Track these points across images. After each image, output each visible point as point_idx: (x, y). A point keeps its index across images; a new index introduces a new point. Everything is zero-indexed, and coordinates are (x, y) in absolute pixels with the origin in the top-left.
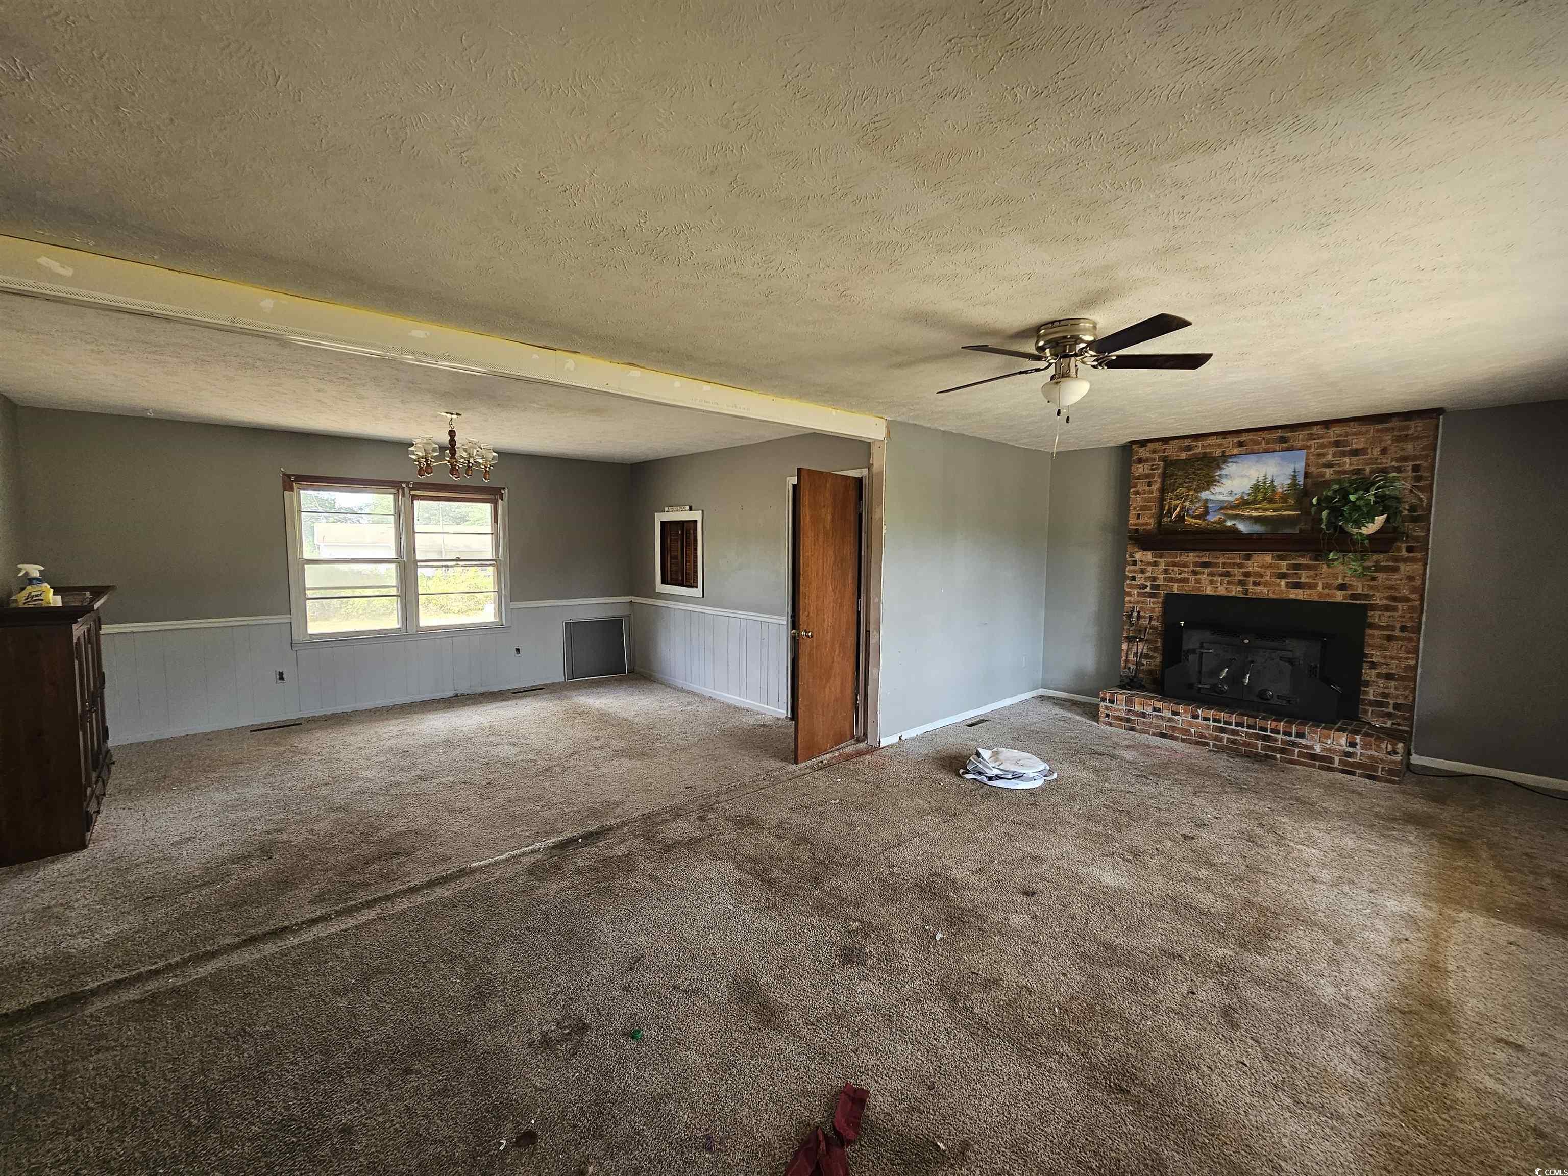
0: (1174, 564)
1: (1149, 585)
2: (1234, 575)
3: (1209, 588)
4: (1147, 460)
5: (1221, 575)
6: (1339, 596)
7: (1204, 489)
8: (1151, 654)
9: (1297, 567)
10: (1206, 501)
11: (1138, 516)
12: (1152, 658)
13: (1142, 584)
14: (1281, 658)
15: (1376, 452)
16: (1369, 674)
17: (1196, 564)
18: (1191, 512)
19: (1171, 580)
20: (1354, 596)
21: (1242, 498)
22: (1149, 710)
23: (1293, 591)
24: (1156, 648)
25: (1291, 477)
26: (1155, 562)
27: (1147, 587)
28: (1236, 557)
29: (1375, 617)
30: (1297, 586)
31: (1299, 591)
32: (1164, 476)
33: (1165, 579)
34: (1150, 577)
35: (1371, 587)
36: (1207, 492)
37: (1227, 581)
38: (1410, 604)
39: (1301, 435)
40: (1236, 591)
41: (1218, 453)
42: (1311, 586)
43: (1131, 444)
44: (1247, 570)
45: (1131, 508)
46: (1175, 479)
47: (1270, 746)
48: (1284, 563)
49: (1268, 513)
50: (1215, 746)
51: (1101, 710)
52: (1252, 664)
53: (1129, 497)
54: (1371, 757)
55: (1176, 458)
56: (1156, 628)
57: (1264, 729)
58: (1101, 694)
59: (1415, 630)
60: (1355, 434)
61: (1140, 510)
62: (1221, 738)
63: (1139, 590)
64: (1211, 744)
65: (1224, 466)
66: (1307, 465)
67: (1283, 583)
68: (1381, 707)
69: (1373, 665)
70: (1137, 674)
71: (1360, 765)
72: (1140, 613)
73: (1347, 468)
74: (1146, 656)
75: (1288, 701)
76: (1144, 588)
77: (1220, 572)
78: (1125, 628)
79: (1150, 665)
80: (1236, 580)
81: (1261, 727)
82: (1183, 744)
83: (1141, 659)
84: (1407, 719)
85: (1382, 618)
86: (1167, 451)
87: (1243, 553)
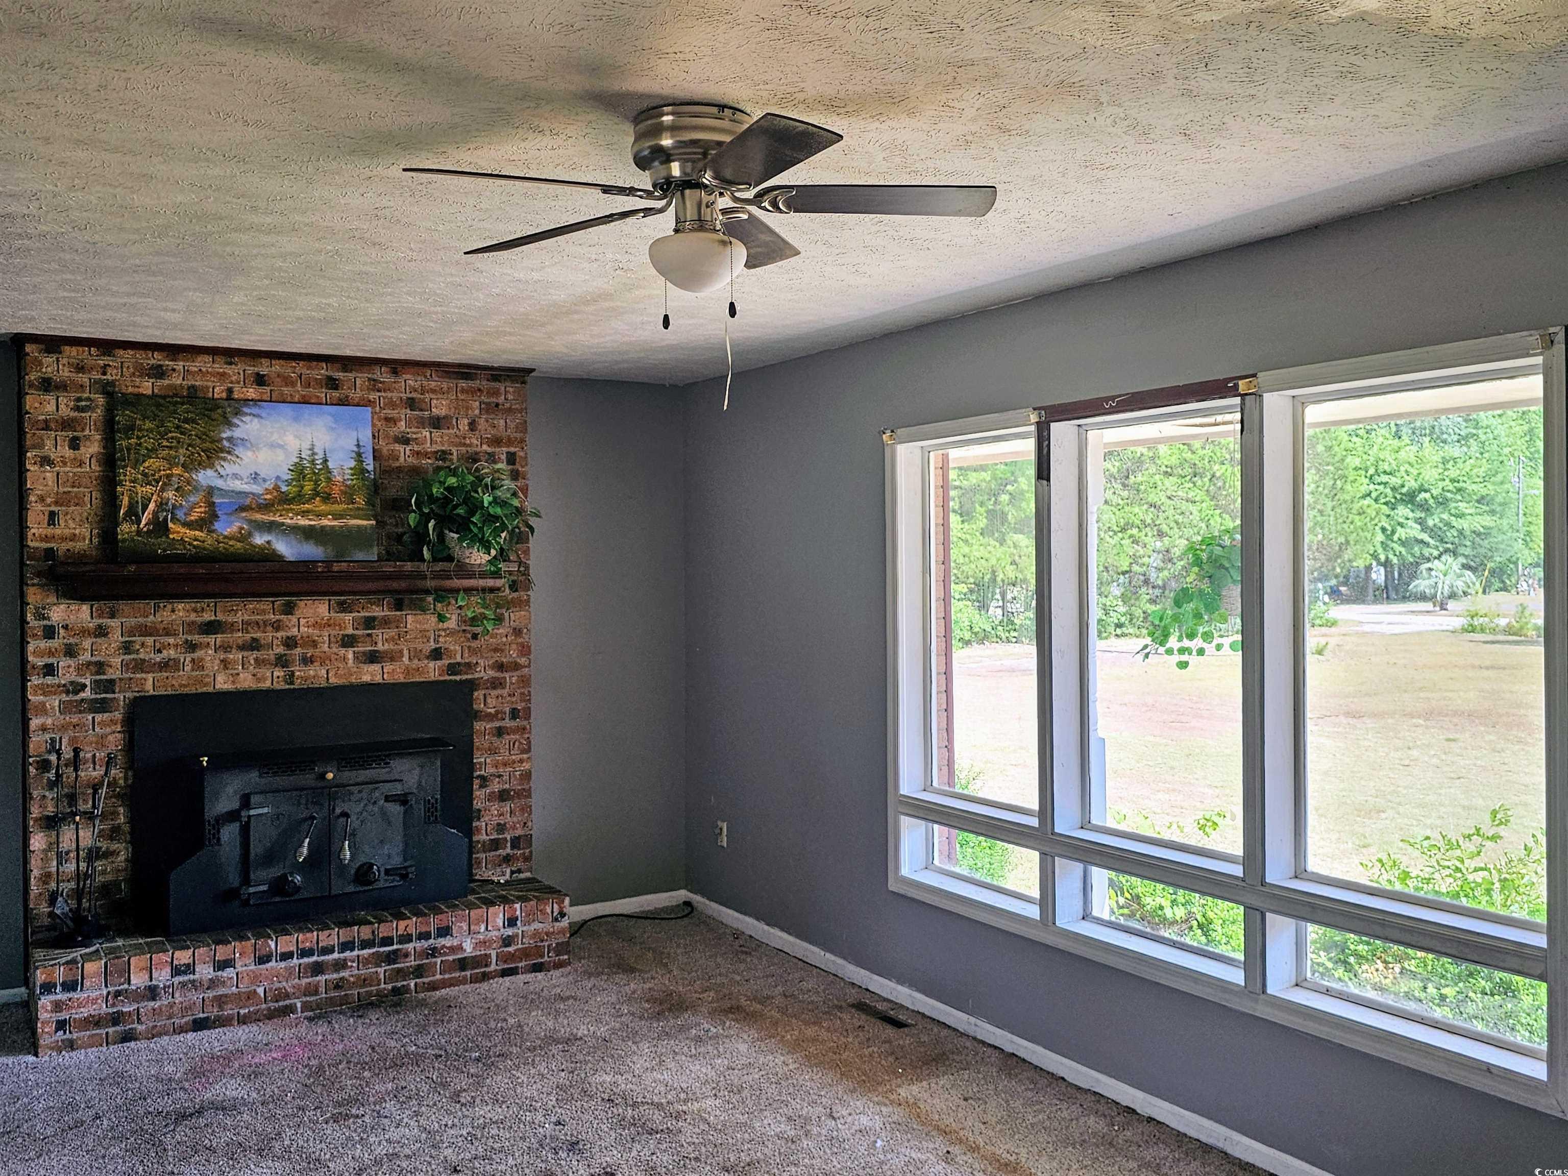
0: (146, 631)
1: (88, 683)
2: (271, 646)
3: (220, 678)
4: (62, 387)
5: (242, 648)
6: (433, 671)
7: (202, 465)
8: (104, 845)
9: (369, 623)
10: (211, 490)
11: (52, 518)
12: (108, 854)
13: (72, 683)
14: (387, 799)
15: (464, 424)
16: (480, 797)
17: (191, 627)
18: (180, 514)
19: (140, 666)
20: (453, 669)
21: (277, 488)
22: (162, 976)
23: (366, 668)
24: (115, 830)
25: (354, 455)
26: (100, 626)
27: (85, 686)
28: (265, 609)
29: (486, 701)
30: (373, 658)
31: (376, 667)
32: (110, 429)
33: (125, 665)
34: (89, 664)
35: (473, 651)
36: (210, 472)
37: (256, 660)
38: (518, 673)
39: (361, 378)
40: (272, 679)
41: (219, 392)
42: (393, 657)
43: (19, 341)
44: (289, 634)
45: (32, 498)
46: (139, 438)
47: (399, 970)
48: (348, 617)
49: (325, 522)
50: (306, 1007)
51: (43, 1015)
52: (342, 820)
53: (22, 471)
54: (536, 933)
55: (130, 390)
56: (112, 784)
57: (387, 941)
58: (40, 977)
59: (528, 711)
60: (433, 391)
61: (56, 503)
62: (317, 987)
63: (64, 697)
64: (299, 1005)
65: (236, 421)
66: (374, 436)
67: (350, 656)
68: (496, 849)
69: (484, 780)
70: (79, 903)
71: (525, 953)
72: (68, 753)
73: (428, 447)
74: (94, 854)
75: (404, 877)
76: (76, 692)
77: (240, 642)
78: (35, 794)
79: (104, 872)
80: (271, 655)
81: (383, 938)
82: (254, 1028)
83: (83, 865)
84: (527, 859)
85: (489, 700)
86: (109, 370)
87: (280, 601)
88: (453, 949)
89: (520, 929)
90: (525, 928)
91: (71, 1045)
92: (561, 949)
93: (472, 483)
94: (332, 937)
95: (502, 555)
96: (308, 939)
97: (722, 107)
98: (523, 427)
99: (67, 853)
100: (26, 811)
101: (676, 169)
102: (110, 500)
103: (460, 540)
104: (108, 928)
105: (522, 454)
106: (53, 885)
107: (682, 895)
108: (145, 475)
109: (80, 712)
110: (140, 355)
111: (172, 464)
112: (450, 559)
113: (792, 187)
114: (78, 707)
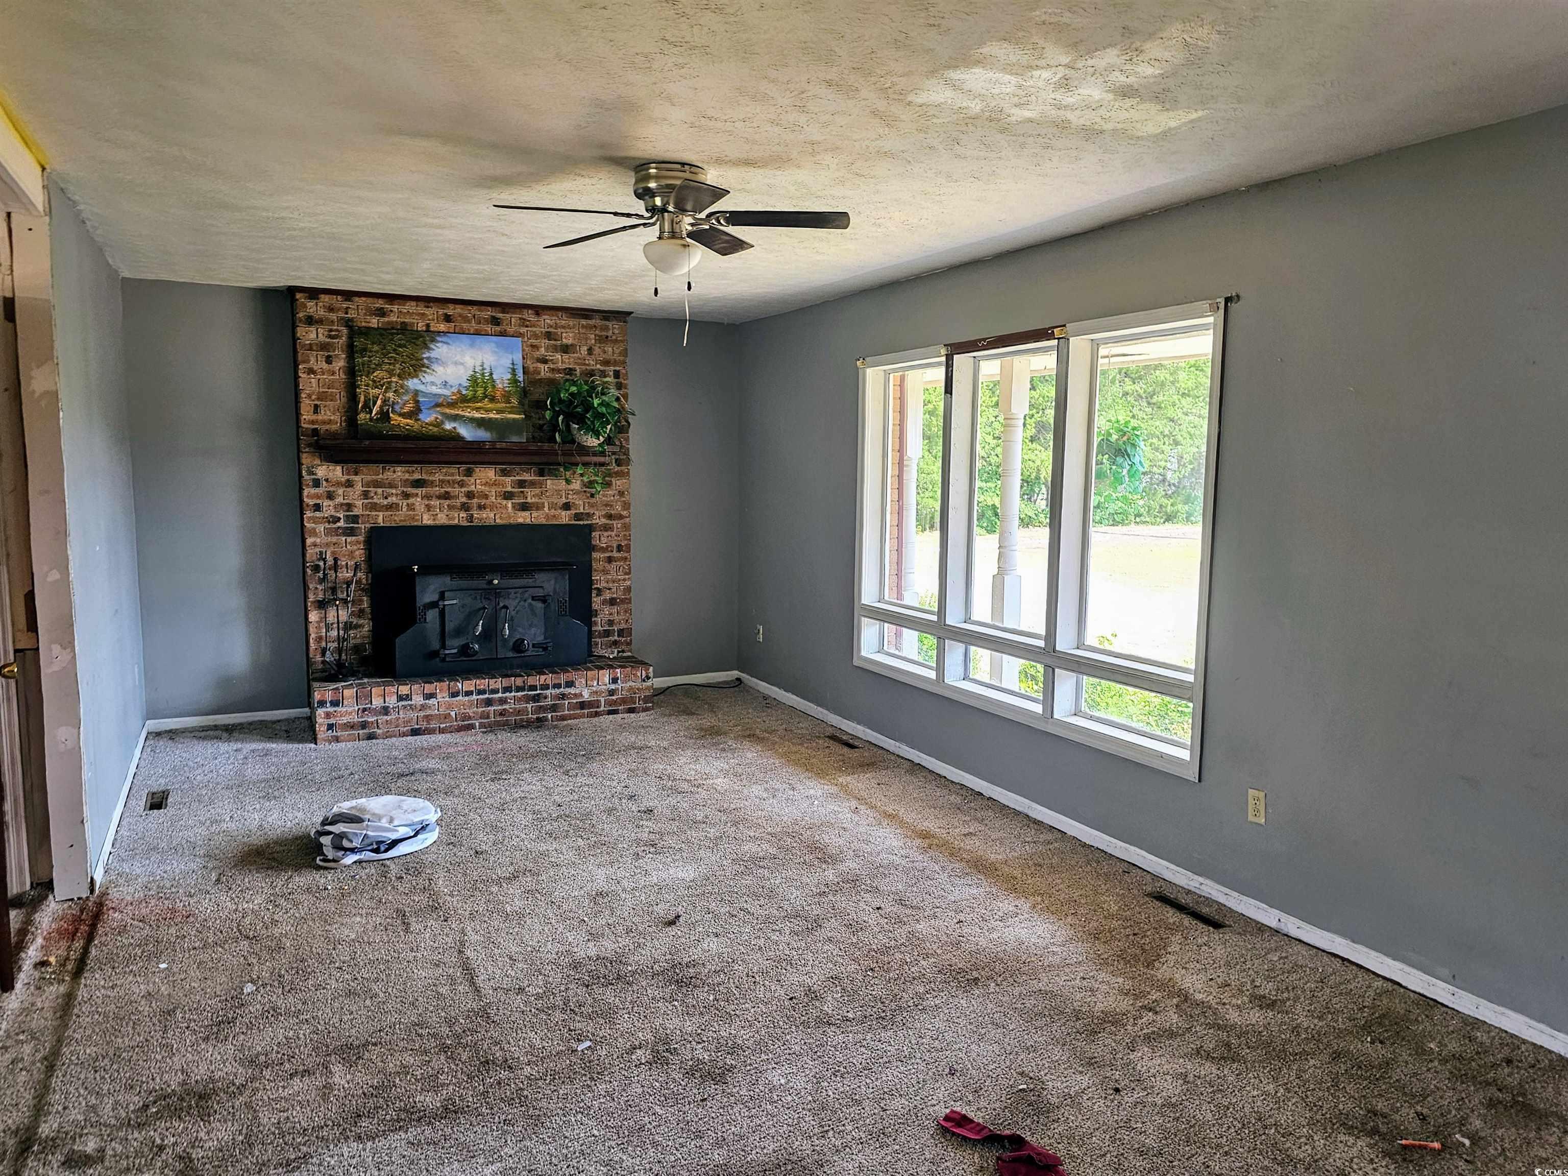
0: (377, 484)
1: (342, 516)
2: (457, 497)
3: (425, 517)
4: (320, 322)
5: (439, 498)
6: (565, 518)
7: (411, 376)
8: (355, 621)
9: (521, 484)
10: (416, 393)
11: (316, 409)
12: (357, 627)
13: (332, 516)
14: (533, 598)
15: (584, 350)
16: (597, 602)
17: (406, 483)
18: (397, 408)
19: (374, 507)
20: (578, 517)
21: (459, 392)
22: (392, 701)
23: (520, 514)
24: (362, 611)
25: (510, 371)
26: (348, 480)
27: (340, 519)
28: (453, 473)
29: (600, 539)
30: (524, 507)
31: (527, 514)
32: (351, 351)
33: (365, 506)
34: (342, 504)
35: (592, 506)
36: (415, 380)
37: (448, 506)
38: (622, 521)
39: (515, 318)
40: (459, 518)
41: (421, 326)
42: (538, 507)
43: (292, 291)
44: (470, 489)
45: (303, 395)
46: (370, 357)
47: (541, 707)
48: (508, 479)
49: (492, 416)
50: (482, 725)
51: (319, 720)
52: (504, 610)
53: (296, 377)
54: (631, 688)
55: (364, 324)
56: (359, 582)
57: (533, 688)
58: (317, 696)
59: (628, 547)
60: (563, 327)
61: (318, 399)
62: (488, 714)
63: (327, 526)
64: (477, 724)
65: (432, 346)
66: (524, 358)
67: (510, 505)
68: (608, 637)
69: (599, 592)
70: (340, 656)
71: (624, 701)
72: (330, 561)
73: (560, 366)
74: (348, 626)
75: (545, 649)
76: (335, 523)
77: (437, 493)
78: (311, 586)
79: (355, 638)
80: (457, 503)
81: (530, 686)
82: (448, 735)
83: (341, 632)
84: (629, 644)
85: (602, 539)
86: (350, 311)
87: (463, 467)
88: (576, 696)
89: (620, 685)
90: (623, 685)
91: (337, 739)
92: (646, 700)
93: (587, 390)
94: (497, 683)
95: (609, 441)
96: (483, 683)
97: (683, 164)
98: (625, 353)
99: (332, 624)
100: (306, 597)
101: (658, 201)
102: (353, 398)
103: (579, 429)
104: (359, 672)
105: (624, 371)
106: (324, 644)
107: (735, 674)
108: (374, 381)
109: (337, 535)
110: (370, 300)
111: (391, 373)
112: (573, 441)
113: (726, 212)
114: (336, 532)
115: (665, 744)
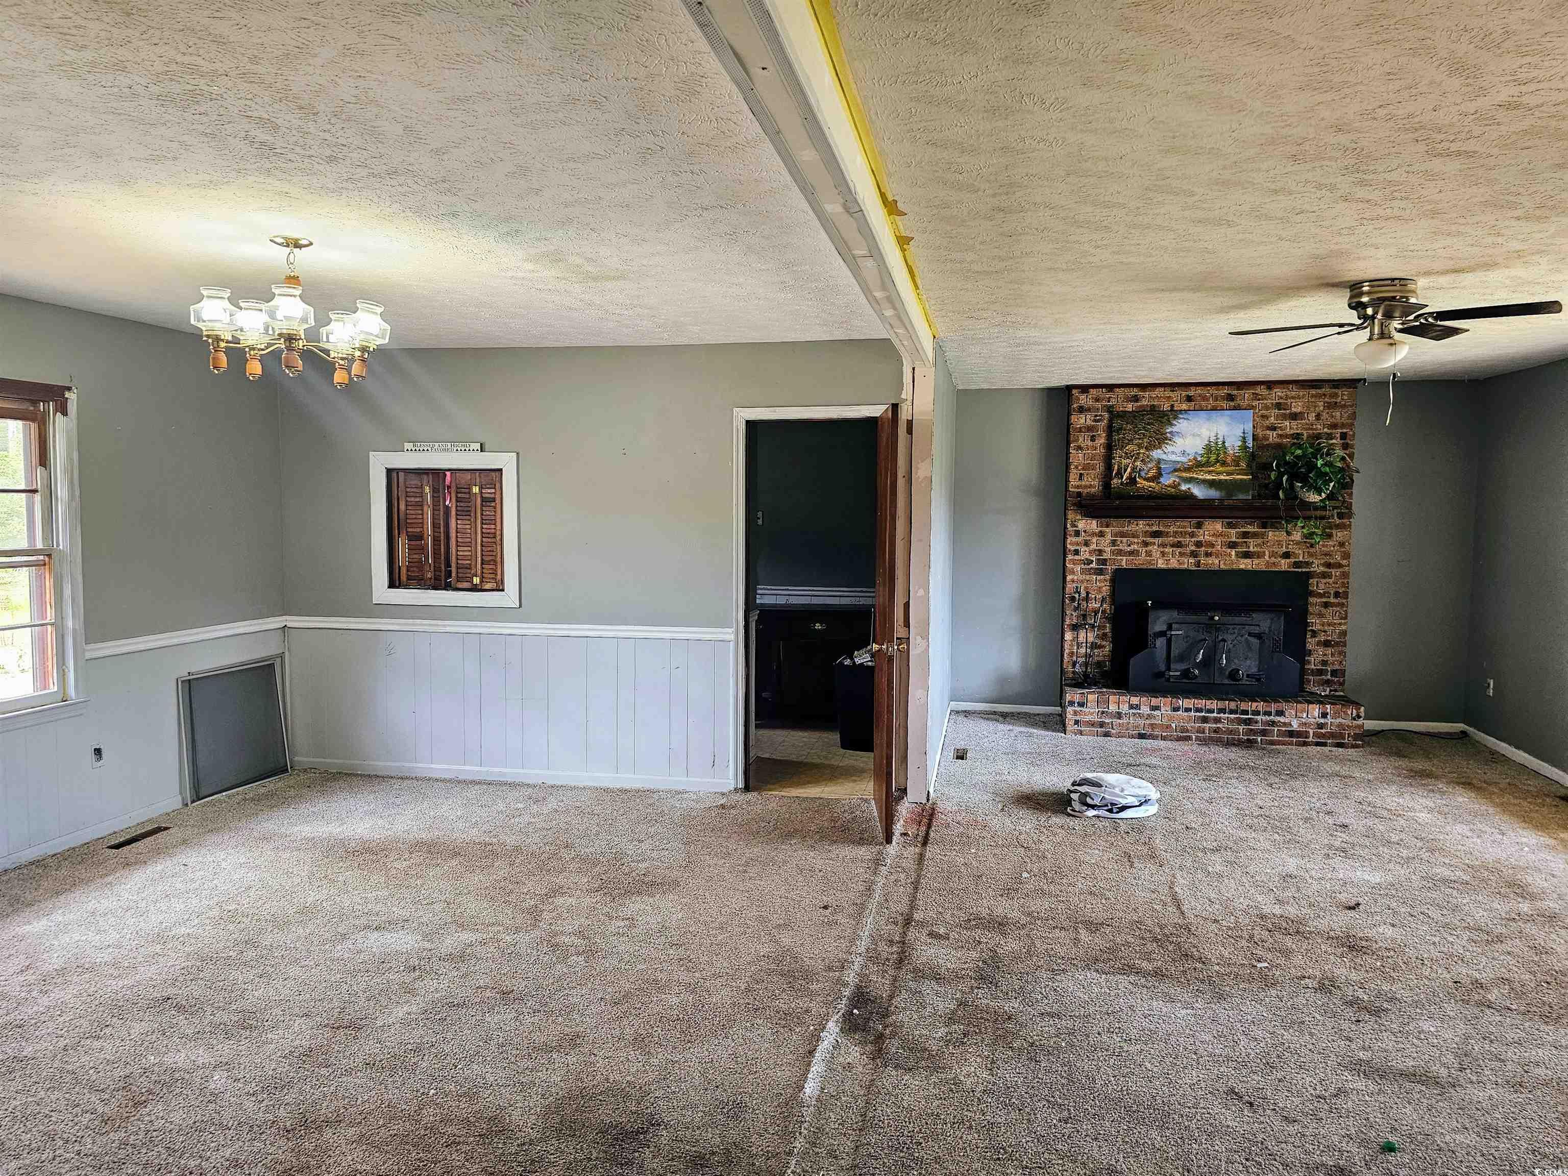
0: (1123, 535)
1: (1094, 560)
2: (1187, 546)
3: (1160, 561)
4: (1089, 410)
5: (1172, 546)
6: (1284, 565)
7: (1155, 447)
8: (1099, 642)
9: (1245, 535)
10: (1159, 461)
11: (1081, 476)
12: (1101, 647)
13: (1087, 559)
14: (1250, 634)
15: (1312, 417)
16: (1311, 643)
17: (1146, 533)
18: (1143, 474)
19: (1120, 553)
20: (1297, 564)
21: (1195, 459)
22: (1125, 708)
23: (1242, 561)
24: (1105, 635)
25: (1241, 438)
26: (1101, 531)
28: (1186, 525)
29: (1317, 585)
30: (1247, 555)
31: (1249, 561)
32: (1110, 430)
33: (1112, 552)
34: (1095, 550)
35: (1311, 555)
36: (1159, 451)
37: (1179, 553)
38: (1341, 570)
39: (1248, 394)
40: (1188, 563)
41: (1166, 407)
42: (1259, 555)
43: (1069, 388)
44: (1199, 539)
45: (1072, 467)
46: (1124, 434)
47: (1252, 730)
48: (1233, 531)
49: (1222, 477)
50: (1197, 738)
51: (1069, 716)
52: (1222, 643)
53: (1068, 453)
54: (1340, 725)
55: (1121, 409)
56: (1104, 612)
57: (1245, 712)
58: (1068, 697)
59: (1346, 595)
60: (1293, 398)
61: (1083, 469)
62: (1204, 729)
63: (1083, 566)
64: (1194, 737)
65: (1174, 422)
66: (1254, 427)
67: (1233, 553)
68: (1321, 675)
69: (1314, 634)
70: (1086, 669)
71: (1332, 735)
72: (1083, 594)
73: (1288, 431)
74: (1094, 646)
75: (1258, 680)
76: (1089, 564)
77: (1171, 542)
78: (1068, 612)
79: (1098, 656)
80: (1188, 550)
81: (1242, 710)
82: (1169, 743)
83: (1089, 650)
84: (1342, 684)
85: (1320, 585)
86: (1111, 399)
87: (1194, 521)
88: (1285, 724)
89: (1329, 720)
90: (1332, 720)
91: (1081, 733)
92: (1356, 737)
93: (1312, 453)
94: (1213, 704)
95: (1331, 497)
96: (1201, 703)
98: (1353, 416)
99: (1082, 643)
100: (1063, 621)
102: (1109, 467)
103: (1302, 488)
104: (1099, 682)
105: (1351, 433)
106: (1075, 658)
107: (1461, 726)
108: (1126, 453)
109: (1090, 574)
110: (1127, 390)
111: (1140, 446)
112: (1296, 497)
114: (1090, 572)
115: (1371, 777)
